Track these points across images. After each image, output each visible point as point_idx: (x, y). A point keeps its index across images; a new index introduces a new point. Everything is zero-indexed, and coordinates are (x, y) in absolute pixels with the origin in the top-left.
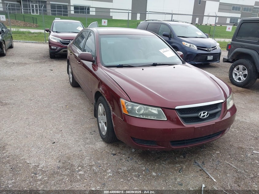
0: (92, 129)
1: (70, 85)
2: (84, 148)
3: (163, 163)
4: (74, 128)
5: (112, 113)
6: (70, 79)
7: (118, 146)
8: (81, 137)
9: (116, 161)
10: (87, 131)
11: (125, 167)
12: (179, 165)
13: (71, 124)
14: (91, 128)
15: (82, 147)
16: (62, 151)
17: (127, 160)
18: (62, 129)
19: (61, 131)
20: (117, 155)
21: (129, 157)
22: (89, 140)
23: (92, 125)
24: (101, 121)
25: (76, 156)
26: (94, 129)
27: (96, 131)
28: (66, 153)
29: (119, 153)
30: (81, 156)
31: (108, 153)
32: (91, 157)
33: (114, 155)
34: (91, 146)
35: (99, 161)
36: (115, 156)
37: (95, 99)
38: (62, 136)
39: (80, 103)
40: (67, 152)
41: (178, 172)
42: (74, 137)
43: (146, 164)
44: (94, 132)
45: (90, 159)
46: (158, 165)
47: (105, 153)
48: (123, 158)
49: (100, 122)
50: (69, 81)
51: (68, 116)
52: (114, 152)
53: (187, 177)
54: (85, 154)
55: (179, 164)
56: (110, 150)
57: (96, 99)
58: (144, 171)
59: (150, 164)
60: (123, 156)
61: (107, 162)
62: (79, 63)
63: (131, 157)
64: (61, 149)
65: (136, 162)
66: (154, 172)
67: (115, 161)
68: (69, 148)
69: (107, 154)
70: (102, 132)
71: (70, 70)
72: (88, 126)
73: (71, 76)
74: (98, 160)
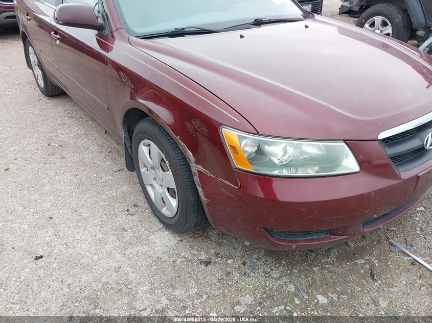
0: (128, 199)
1: (40, 93)
2: (124, 259)
3: (328, 263)
4: (80, 204)
5: (195, 168)
6: (36, 79)
7: (206, 237)
8: (107, 229)
9: (219, 281)
10: (116, 206)
11: (246, 294)
12: (363, 261)
13: (71, 196)
14: (124, 196)
15: (118, 257)
16: (70, 280)
17: (245, 274)
18: (51, 213)
19: (51, 218)
20: (215, 263)
21: (244, 263)
22: (129, 235)
23: (125, 188)
24: (154, 183)
25: (112, 288)
26: (132, 199)
27: (139, 204)
28: (83, 284)
29: (217, 255)
30: (126, 286)
31: (191, 261)
32: (152, 284)
33: (207, 263)
34: (139, 248)
35: (177, 293)
36: (210, 267)
37: (124, 128)
38: (56, 233)
39: (77, 135)
40: (83, 280)
41: (370, 280)
42: (89, 231)
43: (291, 274)
44: (136, 209)
45: (152, 292)
46: (319, 270)
47: (182, 262)
48: (233, 269)
49: (152, 185)
50: (35, 85)
51: (57, 174)
52: (203, 256)
53: (396, 289)
54: (132, 276)
55: (362, 258)
56: (192, 251)
57: (126, 129)
58: (295, 295)
59: (300, 271)
60: (230, 261)
61: (196, 290)
62: (58, 36)
63: (248, 263)
64: (66, 276)
65: (268, 275)
66: (320, 294)
67: (215, 281)
68: (86, 267)
69: (188, 267)
70: (159, 208)
71: (33, 58)
72: (114, 194)
73: (38, 72)
74: (174, 288)
